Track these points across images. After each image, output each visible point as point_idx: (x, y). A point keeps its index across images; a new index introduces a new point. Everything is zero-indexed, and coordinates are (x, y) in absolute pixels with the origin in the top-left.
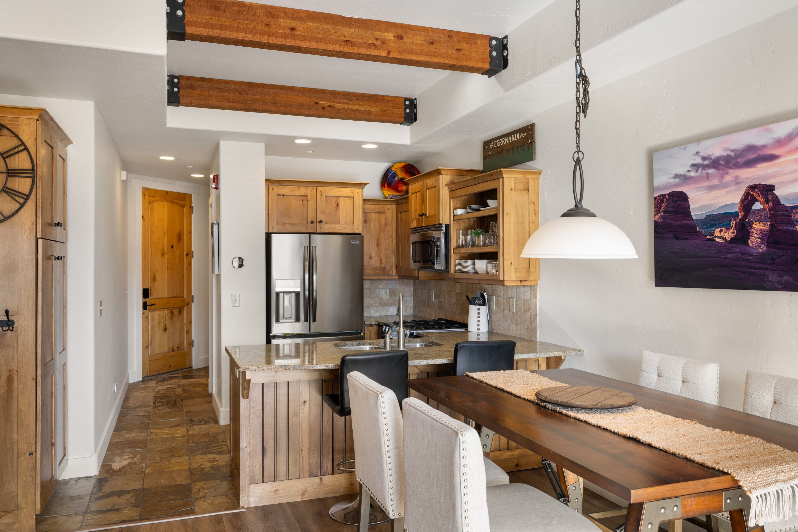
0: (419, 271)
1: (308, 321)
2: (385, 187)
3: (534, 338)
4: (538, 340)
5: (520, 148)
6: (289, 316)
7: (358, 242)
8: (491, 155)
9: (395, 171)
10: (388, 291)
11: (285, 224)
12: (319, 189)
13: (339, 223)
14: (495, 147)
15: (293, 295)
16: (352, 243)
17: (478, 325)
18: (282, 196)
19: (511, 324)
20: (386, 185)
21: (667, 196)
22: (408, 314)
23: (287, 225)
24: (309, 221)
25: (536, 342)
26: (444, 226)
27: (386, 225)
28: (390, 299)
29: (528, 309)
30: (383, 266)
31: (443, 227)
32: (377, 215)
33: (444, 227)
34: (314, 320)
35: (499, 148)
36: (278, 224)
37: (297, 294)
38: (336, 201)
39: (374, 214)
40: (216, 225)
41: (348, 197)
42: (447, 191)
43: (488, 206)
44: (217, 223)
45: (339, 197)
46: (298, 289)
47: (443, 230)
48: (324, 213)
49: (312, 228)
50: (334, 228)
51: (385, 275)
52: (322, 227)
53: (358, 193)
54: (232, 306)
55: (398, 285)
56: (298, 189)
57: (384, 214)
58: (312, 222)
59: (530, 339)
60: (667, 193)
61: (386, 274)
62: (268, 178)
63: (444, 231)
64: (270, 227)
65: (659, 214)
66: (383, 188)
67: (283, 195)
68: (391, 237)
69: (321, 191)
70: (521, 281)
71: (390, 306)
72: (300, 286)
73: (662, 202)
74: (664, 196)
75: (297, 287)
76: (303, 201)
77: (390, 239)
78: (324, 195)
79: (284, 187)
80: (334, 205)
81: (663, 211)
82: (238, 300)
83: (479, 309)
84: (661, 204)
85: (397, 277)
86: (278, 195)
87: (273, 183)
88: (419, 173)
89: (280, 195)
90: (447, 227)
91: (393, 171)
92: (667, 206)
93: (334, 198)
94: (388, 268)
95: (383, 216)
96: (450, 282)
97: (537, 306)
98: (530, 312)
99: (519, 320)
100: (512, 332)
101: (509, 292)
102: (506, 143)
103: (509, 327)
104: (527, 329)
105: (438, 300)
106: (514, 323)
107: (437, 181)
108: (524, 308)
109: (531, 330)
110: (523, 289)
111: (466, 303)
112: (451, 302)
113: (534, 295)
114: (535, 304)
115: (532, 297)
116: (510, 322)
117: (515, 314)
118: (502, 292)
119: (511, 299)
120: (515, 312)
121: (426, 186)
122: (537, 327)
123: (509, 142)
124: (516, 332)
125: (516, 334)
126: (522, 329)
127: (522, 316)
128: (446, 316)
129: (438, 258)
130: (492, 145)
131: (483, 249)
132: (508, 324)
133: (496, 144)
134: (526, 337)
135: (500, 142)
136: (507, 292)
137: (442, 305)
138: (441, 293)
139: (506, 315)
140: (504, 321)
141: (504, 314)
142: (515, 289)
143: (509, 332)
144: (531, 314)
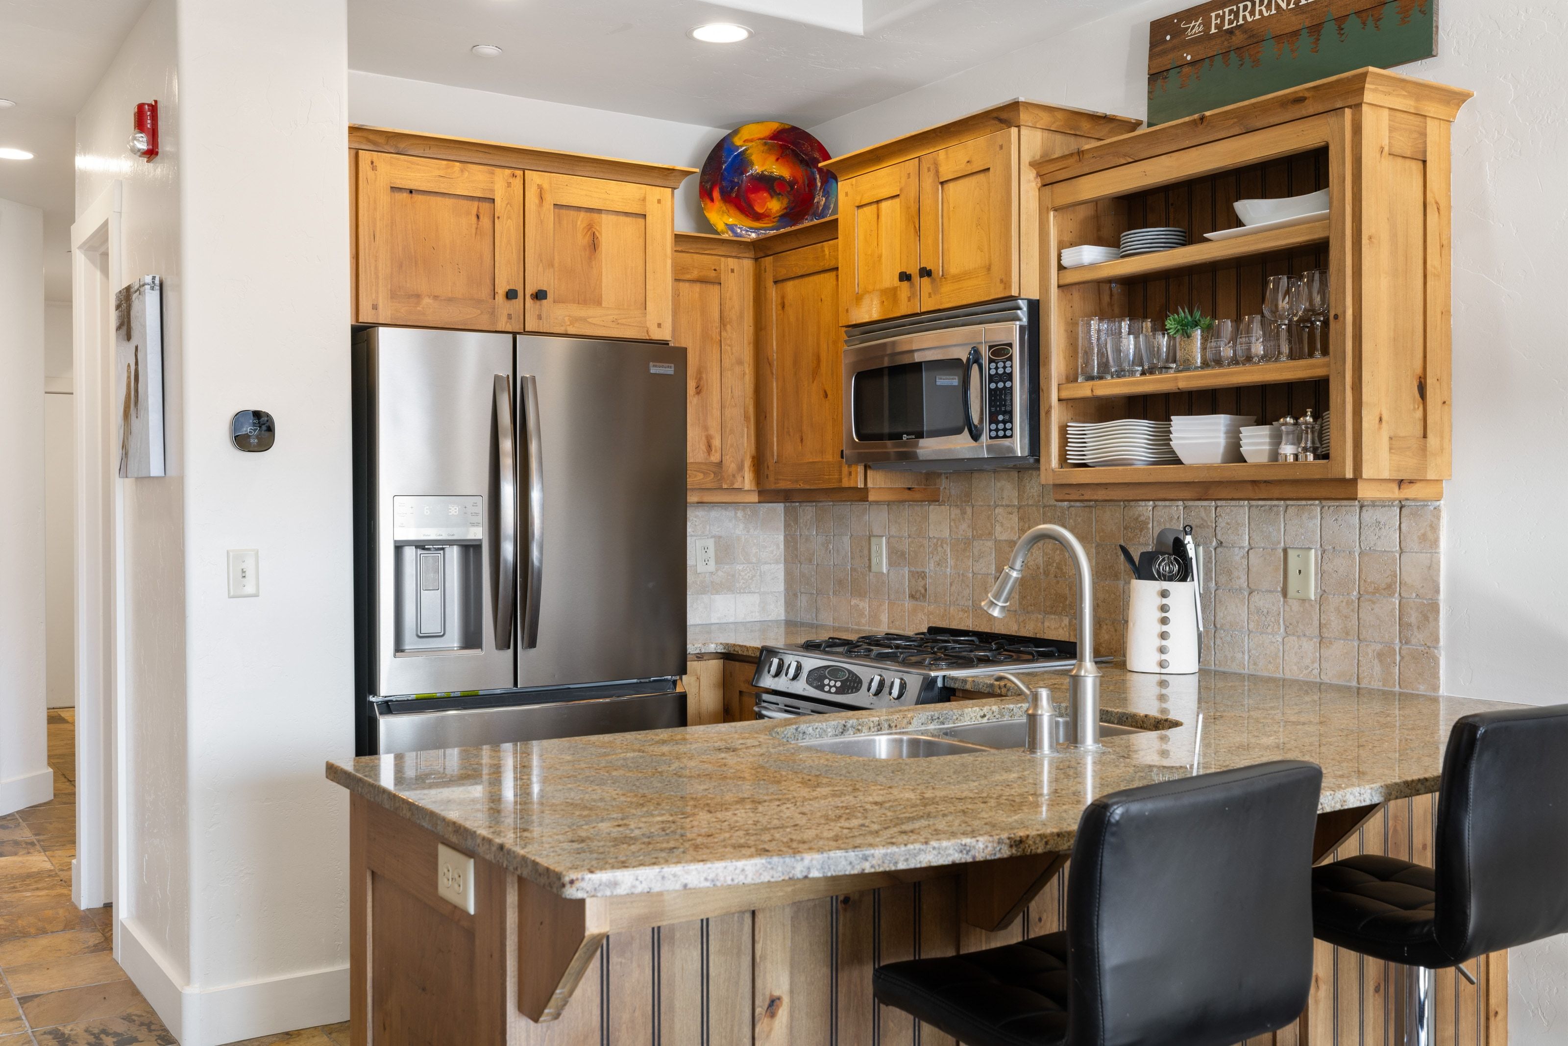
0: (869, 472)
1: (509, 648)
2: (712, 200)
3: (1422, 687)
4: (1443, 691)
5: (1353, 23)
6: (437, 629)
7: (670, 371)
8: (1192, 63)
9: (746, 150)
10: (711, 543)
11: (418, 296)
12: (535, 178)
13: (599, 303)
14: (1213, 31)
15: (454, 554)
16: (653, 370)
17: (1162, 650)
18: (405, 195)
19: (1292, 638)
20: (716, 194)
22: (770, 618)
23: (426, 301)
24: (501, 290)
25: (1435, 700)
26: (1023, 304)
27: (723, 322)
28: (717, 570)
29: (1389, 587)
30: (715, 458)
31: (1020, 308)
32: (697, 287)
33: (1025, 309)
34: (532, 643)
35: (1237, 32)
36: (393, 295)
37: (470, 549)
38: (590, 226)
39: (687, 285)
40: (152, 289)
41: (626, 214)
42: (1034, 184)
43: (1240, 224)
44: (157, 282)
45: (599, 211)
46: (478, 533)
47: (1019, 319)
48: (551, 265)
49: (510, 316)
50: (584, 320)
51: (721, 488)
52: (544, 316)
53: (659, 201)
54: (230, 597)
55: (742, 526)
56: (462, 171)
57: (717, 287)
58: (511, 295)
59: (1397, 689)
61: (725, 486)
62: (359, 122)
63: (1025, 321)
64: (365, 304)
66: (708, 202)
67: (411, 192)
68: (740, 362)
69: (540, 188)
70: (1401, 482)
71: (717, 593)
72: (479, 519)
75: (473, 525)
76: (478, 217)
77: (738, 369)
78: (549, 200)
79: (412, 163)
80: (582, 240)
82: (250, 574)
83: (1164, 594)
85: (755, 498)
86: (394, 189)
87: (374, 143)
88: (827, 157)
89: (400, 189)
90: (1034, 307)
91: (738, 147)
93: (582, 214)
94: (731, 466)
95: (714, 290)
96: (967, 508)
97: (1438, 575)
98: (1397, 595)
99: (1335, 624)
100: (1295, 668)
101: (1280, 530)
102: (1274, 12)
103: (1281, 649)
104: (1380, 656)
105: (906, 570)
106: (1307, 634)
107: (998, 149)
108: (1362, 582)
109: (1402, 658)
110: (1358, 516)
111: (1123, 571)
112: (971, 575)
113: (1424, 535)
114: (1429, 568)
115: (1412, 544)
116: (1284, 634)
117: (1313, 603)
118: (1240, 532)
119: (1292, 554)
120: (1313, 598)
121: (932, 173)
122: (1435, 648)
123: (1292, 6)
124: (1317, 665)
125: (1316, 672)
126: (1355, 657)
127: (1353, 610)
128: (947, 621)
129: (1001, 418)
130: (1199, 26)
131: (1233, 374)
132: (1274, 640)
133: (1218, 21)
134: (1376, 685)
135: (1241, 14)
136: (1271, 529)
137: (926, 584)
138: (921, 546)
139: (1265, 611)
140: (1250, 632)
141: (1252, 606)
142: (1311, 518)
143: (1277, 668)
144: (1404, 601)
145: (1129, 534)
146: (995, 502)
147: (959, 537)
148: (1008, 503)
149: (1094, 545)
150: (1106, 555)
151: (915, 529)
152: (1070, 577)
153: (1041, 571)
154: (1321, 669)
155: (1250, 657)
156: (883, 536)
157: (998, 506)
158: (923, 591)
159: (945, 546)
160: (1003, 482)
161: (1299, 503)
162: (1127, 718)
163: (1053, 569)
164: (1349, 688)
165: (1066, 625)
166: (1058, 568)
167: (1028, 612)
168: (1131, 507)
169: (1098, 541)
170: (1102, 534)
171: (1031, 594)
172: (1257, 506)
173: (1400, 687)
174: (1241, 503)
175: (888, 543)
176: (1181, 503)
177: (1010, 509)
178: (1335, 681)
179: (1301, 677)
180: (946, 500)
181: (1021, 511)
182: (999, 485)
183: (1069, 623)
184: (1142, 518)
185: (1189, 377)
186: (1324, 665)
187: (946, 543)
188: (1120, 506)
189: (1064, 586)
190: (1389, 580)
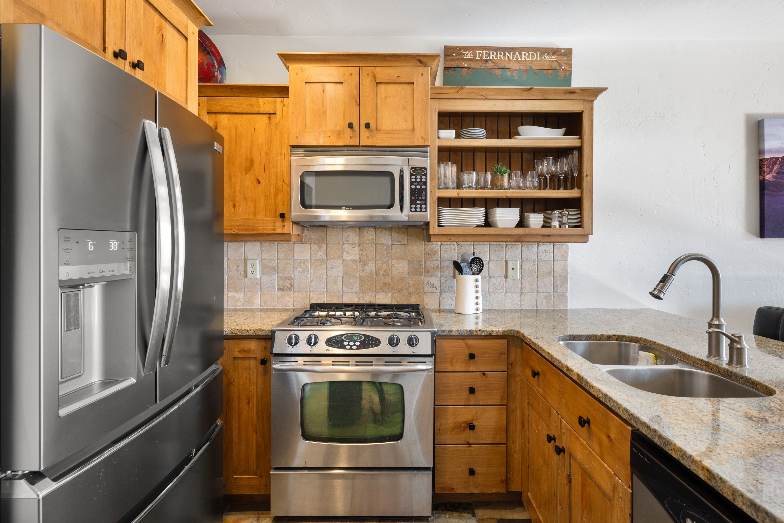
3: (562, 307)
4: (568, 308)
7: (220, 150)
8: (467, 68)
14: (478, 58)
16: (215, 148)
17: (477, 304)
19: (509, 294)
21: (780, 159)
24: (110, 48)
25: (566, 311)
29: (549, 273)
35: (489, 62)
38: (161, 28)
41: (179, 32)
48: (141, 44)
53: (193, 33)
58: (117, 55)
60: (781, 156)
65: (771, 174)
73: (775, 163)
74: (777, 158)
80: (157, 35)
81: (775, 172)
83: (477, 281)
84: (773, 165)
92: (780, 168)
93: (157, 16)
96: (323, 245)
97: (568, 268)
98: (552, 276)
99: (527, 287)
100: (510, 305)
101: (504, 254)
102: (506, 59)
103: (504, 298)
104: (546, 297)
105: (276, 276)
106: (515, 292)
107: (420, 75)
108: (539, 272)
109: (554, 297)
110: (537, 248)
111: (424, 272)
112: (325, 277)
113: (563, 255)
114: (565, 266)
115: (558, 257)
116: (505, 293)
117: (518, 280)
118: (485, 255)
119: (510, 263)
120: (518, 278)
121: (371, 76)
122: (566, 293)
123: (514, 59)
124: (520, 303)
125: (519, 305)
126: (535, 298)
127: (535, 282)
128: (308, 300)
129: (418, 202)
130: (471, 54)
131: (532, 193)
132: (501, 295)
133: (480, 55)
134: (544, 307)
135: (491, 55)
136: (500, 253)
137: (292, 282)
138: (288, 264)
139: (497, 284)
140: (489, 293)
141: (491, 283)
142: (517, 249)
143: (502, 305)
144: (555, 278)
145: (428, 256)
146: (343, 242)
147: (317, 258)
148: (352, 243)
149: (407, 261)
150: (415, 265)
151: (283, 255)
152: (392, 275)
153: (374, 273)
154: (521, 304)
155: (489, 302)
156: (257, 259)
157: (345, 244)
158: (289, 286)
159: (306, 263)
160: (349, 233)
161: (512, 243)
162: (591, 337)
163: (381, 273)
164: (533, 310)
165: (390, 297)
166: (385, 271)
167: (365, 292)
168: (429, 245)
169: (410, 259)
170: (412, 256)
171: (367, 284)
172: (493, 245)
173: (553, 307)
174: (486, 243)
175: (261, 262)
176: (455, 243)
177: (353, 246)
178: (527, 308)
179: (513, 308)
180: (307, 241)
181: (361, 246)
182: (346, 234)
183: (392, 296)
184: (435, 249)
185: (513, 192)
186: (522, 303)
187: (307, 262)
188: (422, 244)
189: (389, 279)
190: (549, 271)
